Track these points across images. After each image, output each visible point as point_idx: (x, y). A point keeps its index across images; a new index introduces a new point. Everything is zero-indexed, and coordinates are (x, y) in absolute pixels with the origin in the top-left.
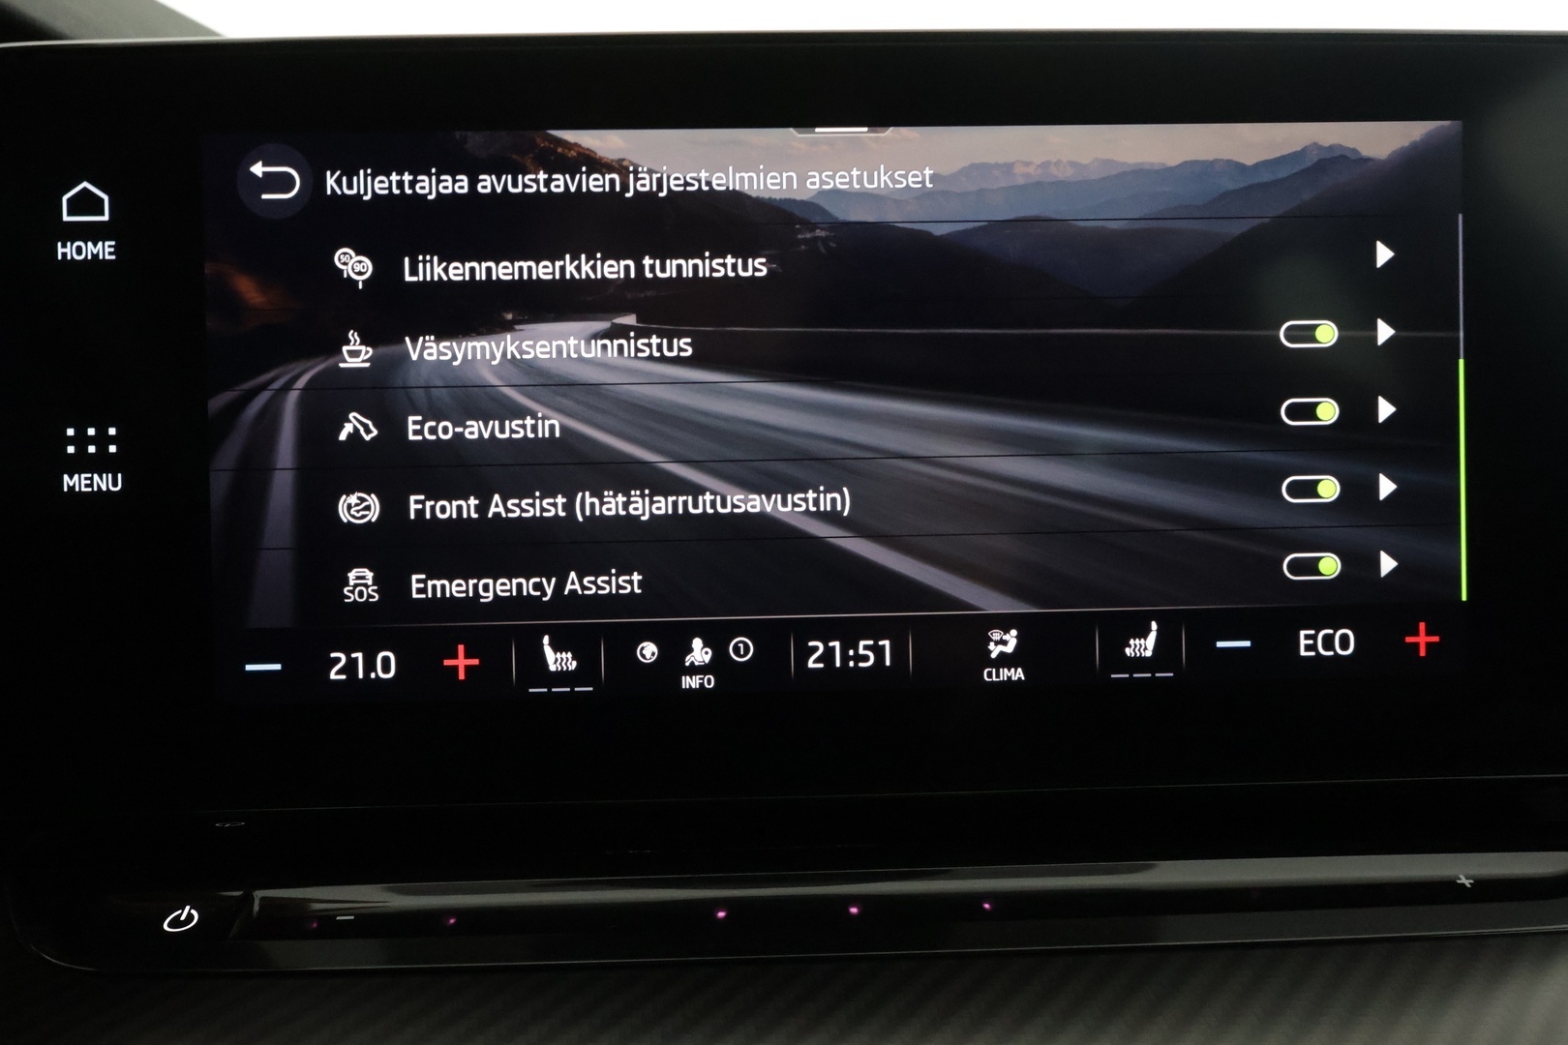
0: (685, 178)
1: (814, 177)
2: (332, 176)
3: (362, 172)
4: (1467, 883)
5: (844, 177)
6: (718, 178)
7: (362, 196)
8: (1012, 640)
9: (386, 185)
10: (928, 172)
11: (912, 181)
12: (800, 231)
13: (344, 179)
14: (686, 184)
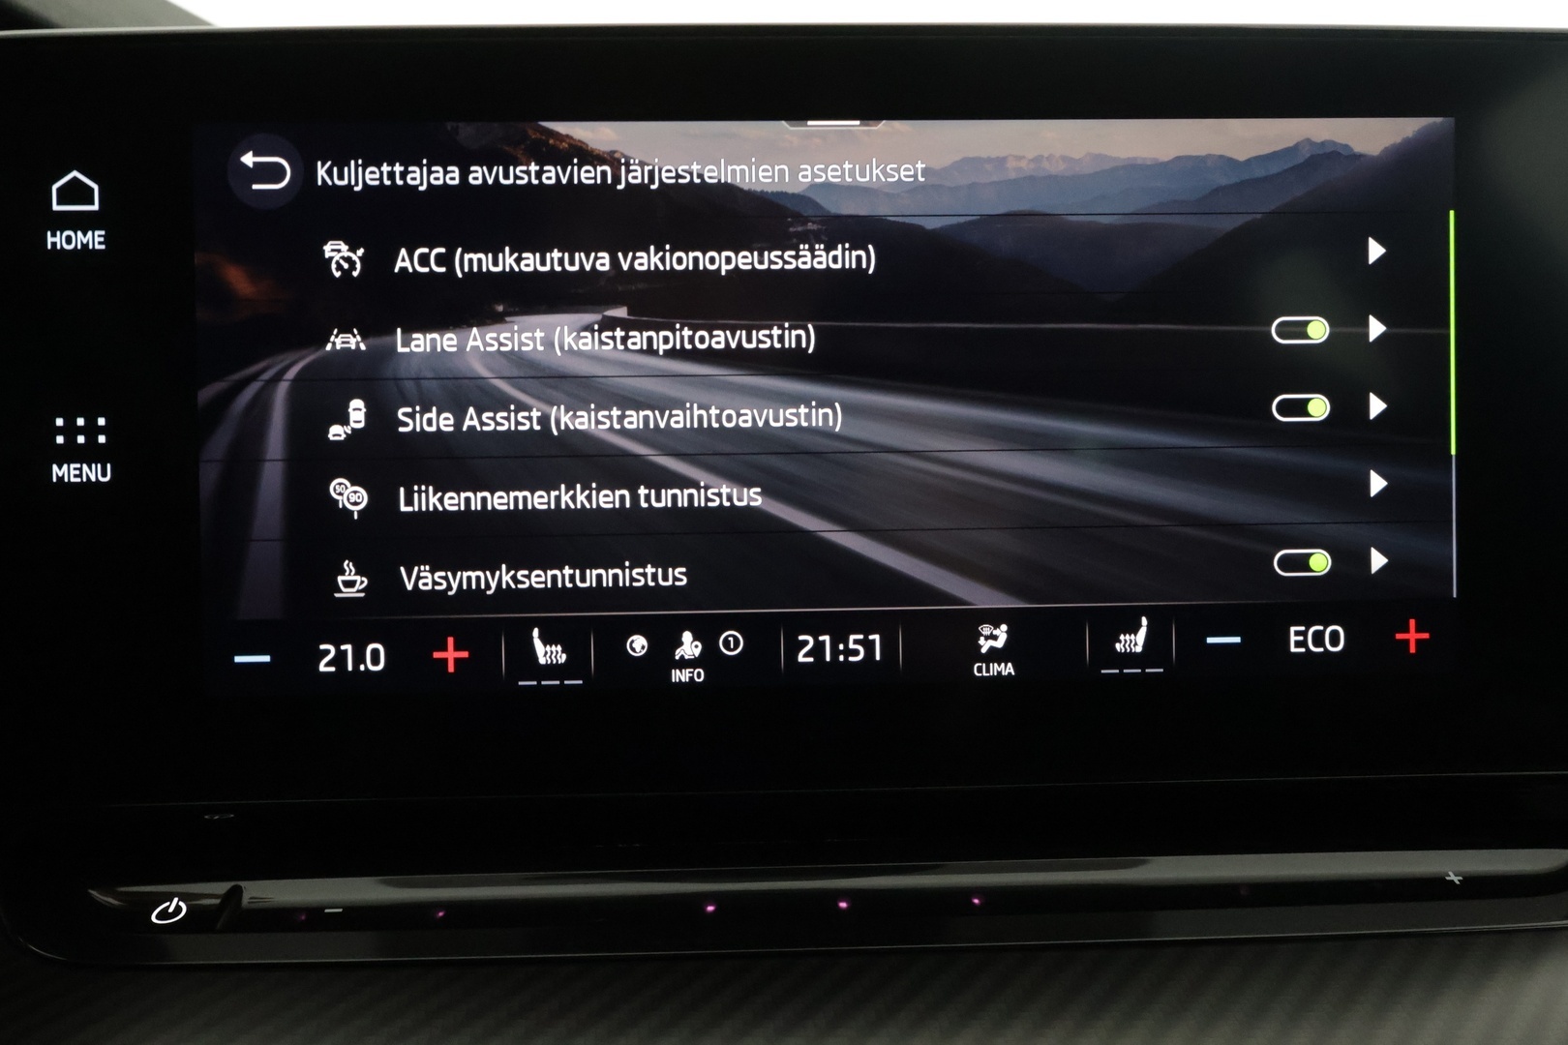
0: (677, 171)
1: (806, 170)
2: (323, 166)
3: (353, 162)
4: (1456, 880)
5: (836, 170)
6: (709, 171)
7: (353, 187)
8: (1002, 634)
9: (377, 176)
10: (920, 166)
11: (905, 174)
12: (792, 225)
13: (335, 169)
14: (678, 176)
